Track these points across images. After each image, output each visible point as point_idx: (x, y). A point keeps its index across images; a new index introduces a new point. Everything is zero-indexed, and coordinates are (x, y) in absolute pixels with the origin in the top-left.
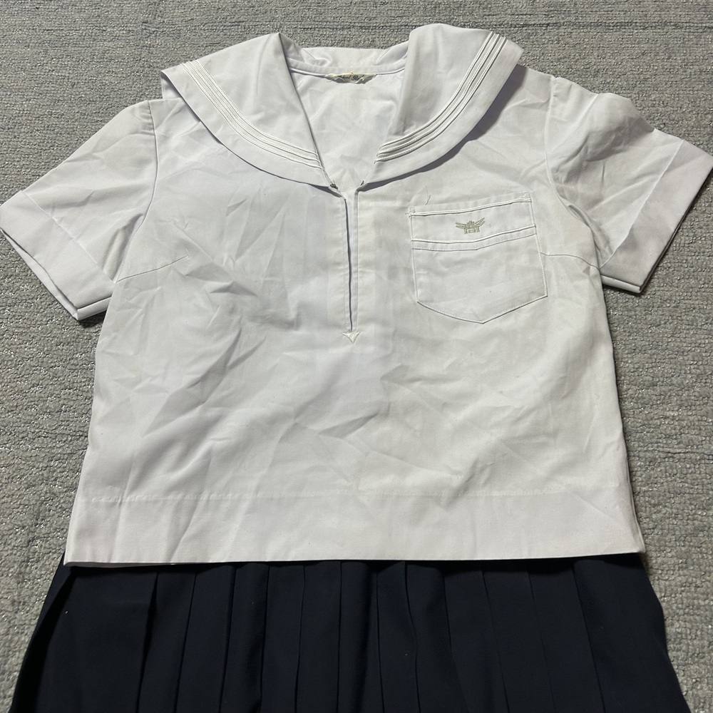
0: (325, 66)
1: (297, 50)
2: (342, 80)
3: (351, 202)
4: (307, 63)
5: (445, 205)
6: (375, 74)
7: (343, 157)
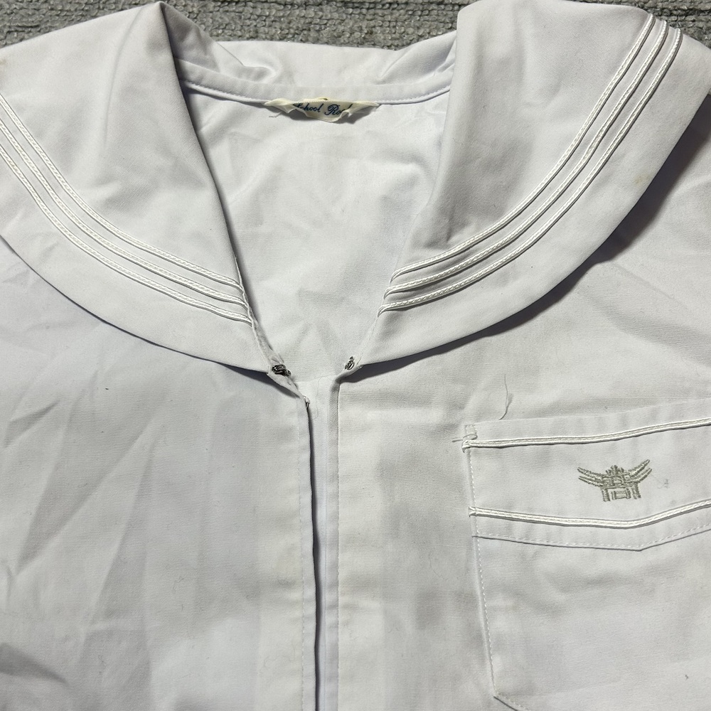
0: (266, 81)
1: (203, 44)
2: (303, 112)
3: (322, 409)
4: (225, 73)
5: (549, 421)
6: (375, 102)
7: (302, 295)
